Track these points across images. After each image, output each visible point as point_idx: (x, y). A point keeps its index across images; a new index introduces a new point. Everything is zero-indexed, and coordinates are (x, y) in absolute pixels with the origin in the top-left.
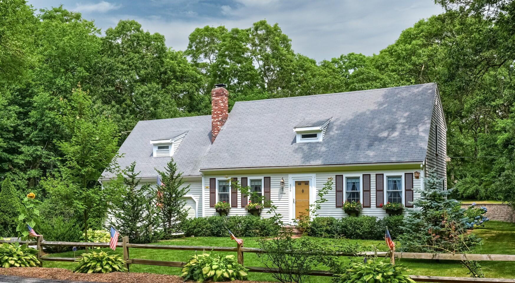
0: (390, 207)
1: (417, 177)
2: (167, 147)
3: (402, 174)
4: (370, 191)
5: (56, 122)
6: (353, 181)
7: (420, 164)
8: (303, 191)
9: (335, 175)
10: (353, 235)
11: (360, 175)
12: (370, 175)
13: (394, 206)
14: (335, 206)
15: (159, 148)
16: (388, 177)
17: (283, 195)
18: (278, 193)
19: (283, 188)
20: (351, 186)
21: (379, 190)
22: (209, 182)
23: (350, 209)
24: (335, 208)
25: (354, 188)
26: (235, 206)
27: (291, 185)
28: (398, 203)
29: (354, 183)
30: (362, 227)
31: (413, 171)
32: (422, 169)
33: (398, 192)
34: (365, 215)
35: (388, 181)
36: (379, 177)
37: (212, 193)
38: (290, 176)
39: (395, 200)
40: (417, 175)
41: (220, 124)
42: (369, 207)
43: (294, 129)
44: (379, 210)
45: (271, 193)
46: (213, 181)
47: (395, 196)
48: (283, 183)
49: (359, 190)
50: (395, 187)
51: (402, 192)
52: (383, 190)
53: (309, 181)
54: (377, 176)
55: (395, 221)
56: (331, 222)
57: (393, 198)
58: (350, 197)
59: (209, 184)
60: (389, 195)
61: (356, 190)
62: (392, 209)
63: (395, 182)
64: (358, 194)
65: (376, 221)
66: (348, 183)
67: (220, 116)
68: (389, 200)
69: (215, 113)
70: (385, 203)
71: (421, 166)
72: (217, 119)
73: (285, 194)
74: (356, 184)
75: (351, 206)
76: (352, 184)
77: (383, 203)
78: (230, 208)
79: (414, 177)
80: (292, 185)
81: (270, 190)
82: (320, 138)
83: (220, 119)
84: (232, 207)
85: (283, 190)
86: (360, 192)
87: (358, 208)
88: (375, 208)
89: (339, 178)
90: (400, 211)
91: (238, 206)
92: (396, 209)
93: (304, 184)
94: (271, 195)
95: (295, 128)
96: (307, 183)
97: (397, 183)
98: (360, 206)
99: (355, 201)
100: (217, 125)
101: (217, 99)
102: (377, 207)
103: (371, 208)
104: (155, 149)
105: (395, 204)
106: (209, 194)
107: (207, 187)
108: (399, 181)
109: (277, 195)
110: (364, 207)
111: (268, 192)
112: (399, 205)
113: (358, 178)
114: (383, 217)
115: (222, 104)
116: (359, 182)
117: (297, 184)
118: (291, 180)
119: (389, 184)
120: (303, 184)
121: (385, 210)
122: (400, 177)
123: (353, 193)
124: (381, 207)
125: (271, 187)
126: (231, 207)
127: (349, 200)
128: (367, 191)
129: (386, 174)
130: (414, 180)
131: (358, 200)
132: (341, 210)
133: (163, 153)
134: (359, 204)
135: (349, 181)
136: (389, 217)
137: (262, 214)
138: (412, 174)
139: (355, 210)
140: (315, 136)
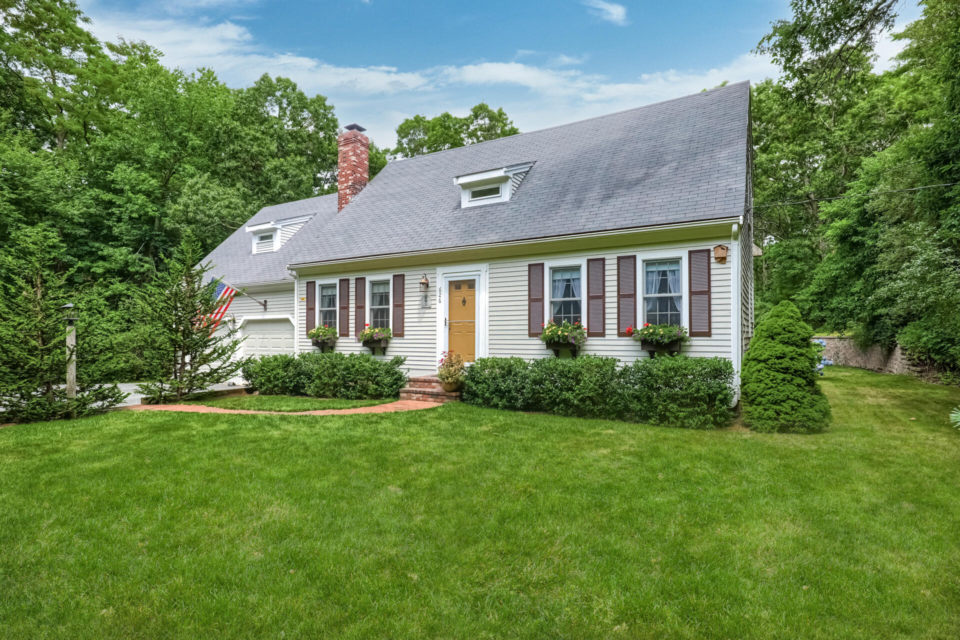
0: (652, 334)
1: (722, 260)
2: (270, 237)
3: (682, 253)
4: (603, 297)
5: (148, 212)
6: (567, 276)
7: (731, 224)
8: (464, 302)
9: (527, 264)
10: (558, 404)
11: (581, 261)
12: (604, 260)
13: (661, 331)
14: (527, 332)
15: (262, 238)
16: (648, 263)
17: (427, 311)
18: (417, 307)
19: (426, 297)
20: (562, 286)
21: (626, 296)
22: (305, 289)
23: (556, 339)
24: (527, 337)
25: (569, 290)
26: (345, 334)
27: (440, 290)
28: (671, 325)
29: (568, 281)
30: (578, 384)
31: (710, 245)
32: (736, 239)
33: (671, 298)
34: (591, 353)
35: (647, 272)
36: (626, 264)
37: (310, 309)
38: (440, 270)
39: (663, 320)
40: (721, 253)
41: (350, 192)
42: (603, 335)
43: (455, 179)
44: (626, 341)
45: (406, 307)
46: (311, 285)
47: (663, 307)
48: (426, 285)
49: (580, 296)
50: (663, 286)
51: (681, 297)
52: (634, 295)
53: (474, 280)
54: (621, 261)
55: (665, 371)
56: (508, 369)
57: (658, 313)
58: (559, 312)
59: (305, 292)
60: (650, 307)
61: (574, 296)
62: (657, 341)
63: (664, 273)
64: (577, 305)
65: (618, 369)
66: (554, 281)
67: (350, 178)
68: (650, 319)
69: (343, 173)
70: (640, 326)
71: (735, 228)
72: (345, 185)
73: (430, 308)
74: (572, 283)
75: (560, 333)
76: (565, 284)
77: (635, 326)
78: (337, 338)
79: (713, 260)
80: (443, 289)
81: (403, 301)
82: (506, 194)
83: (350, 184)
84: (341, 335)
85: (426, 301)
86: (580, 301)
87: (574, 338)
88: (616, 337)
89: (535, 271)
90: (674, 345)
91: (350, 333)
92: (666, 340)
93: (467, 286)
94: (406, 312)
95: (458, 177)
96: (471, 284)
97: (670, 277)
98: (582, 334)
99: (569, 321)
100: (346, 194)
101: (346, 149)
102: (620, 334)
103: (607, 337)
104: (255, 241)
105: (666, 327)
106: (305, 311)
107: (303, 299)
108: (674, 271)
109: (416, 311)
110: (590, 335)
111: (400, 306)
112: (675, 330)
113: (577, 269)
114: (634, 359)
115: (353, 158)
116: (579, 279)
117: (453, 288)
118: (441, 278)
119: (650, 279)
120: (464, 288)
121: (639, 343)
122: (676, 261)
123: (566, 304)
124: (630, 334)
125: (406, 295)
126: (338, 336)
127: (557, 321)
128: (597, 297)
129: (642, 256)
130: (713, 266)
131: (578, 319)
132: (540, 342)
133: (265, 248)
134: (580, 327)
135: (558, 277)
136: (648, 359)
137: (389, 349)
138: (709, 251)
139: (568, 342)
140: (496, 191)
